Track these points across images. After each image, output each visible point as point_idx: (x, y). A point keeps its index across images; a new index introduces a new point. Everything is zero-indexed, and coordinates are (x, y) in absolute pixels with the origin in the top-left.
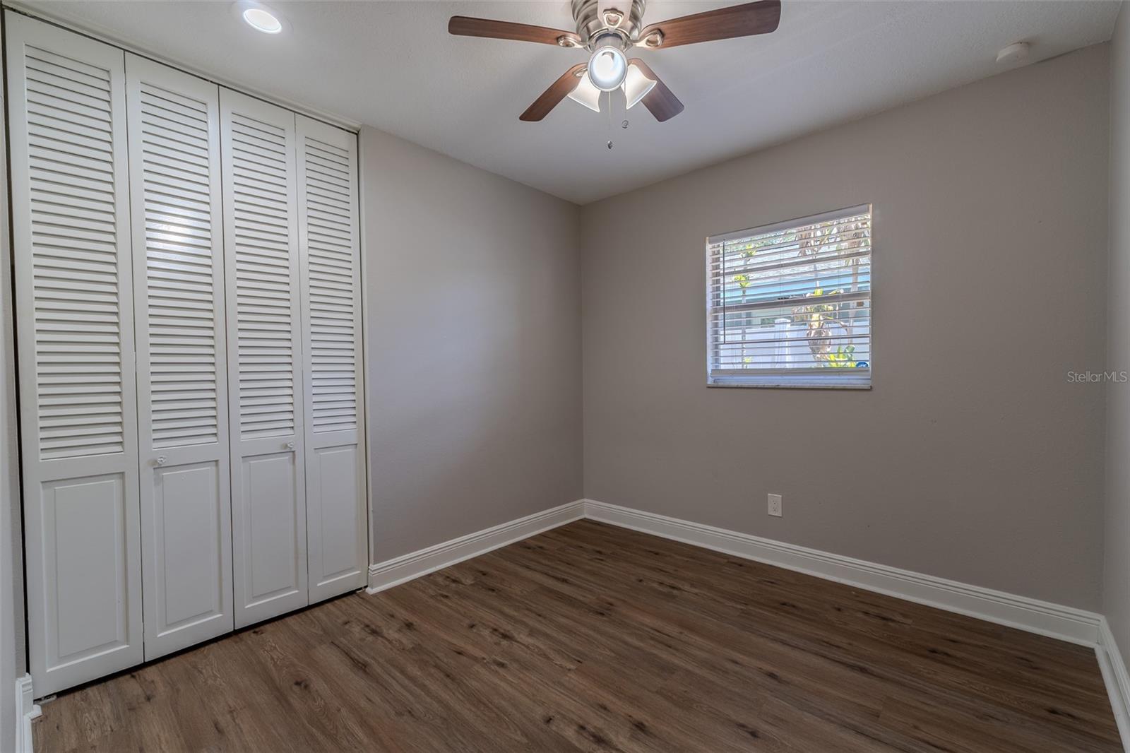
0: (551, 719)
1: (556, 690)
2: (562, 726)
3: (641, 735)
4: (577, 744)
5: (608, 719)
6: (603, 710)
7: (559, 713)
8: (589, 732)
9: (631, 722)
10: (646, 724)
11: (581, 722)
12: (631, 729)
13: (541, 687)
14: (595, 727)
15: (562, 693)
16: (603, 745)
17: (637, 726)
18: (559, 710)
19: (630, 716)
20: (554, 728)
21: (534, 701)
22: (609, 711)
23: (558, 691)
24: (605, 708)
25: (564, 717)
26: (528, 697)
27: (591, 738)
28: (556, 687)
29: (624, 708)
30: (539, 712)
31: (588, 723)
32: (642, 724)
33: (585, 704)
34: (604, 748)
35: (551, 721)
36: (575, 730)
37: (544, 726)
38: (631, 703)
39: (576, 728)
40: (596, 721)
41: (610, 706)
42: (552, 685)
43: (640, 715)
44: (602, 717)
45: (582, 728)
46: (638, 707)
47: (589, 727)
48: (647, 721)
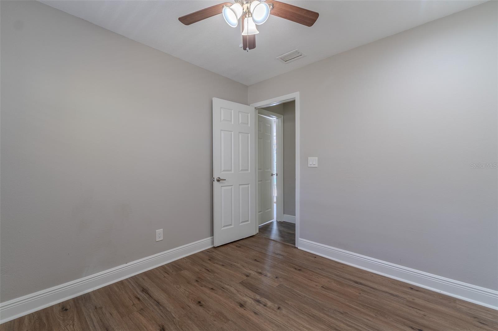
0: (278, 309)
1: (278, 322)
2: (273, 306)
3: (242, 303)
4: (267, 300)
5: (254, 309)
6: (256, 312)
7: (275, 311)
8: (262, 304)
9: (245, 307)
10: (239, 307)
11: (265, 308)
12: (245, 305)
13: (286, 324)
14: (260, 306)
15: (275, 320)
16: (257, 300)
17: (243, 306)
18: (275, 312)
19: (245, 310)
20: (276, 305)
21: (288, 316)
22: (253, 312)
23: (277, 322)
24: (255, 313)
25: (273, 310)
26: (291, 318)
27: (261, 302)
28: (279, 324)
29: (247, 313)
30: (284, 311)
31: (262, 307)
32: (241, 306)
33: (264, 315)
34: (257, 299)
35: (278, 308)
36: (267, 304)
37: (280, 306)
38: (243, 315)
39: (267, 306)
40: (259, 308)
41: (253, 314)
42: (281, 325)
43: (241, 310)
44: (257, 310)
45: (265, 305)
46: (240, 314)
47: (262, 306)
48: (238, 308)
